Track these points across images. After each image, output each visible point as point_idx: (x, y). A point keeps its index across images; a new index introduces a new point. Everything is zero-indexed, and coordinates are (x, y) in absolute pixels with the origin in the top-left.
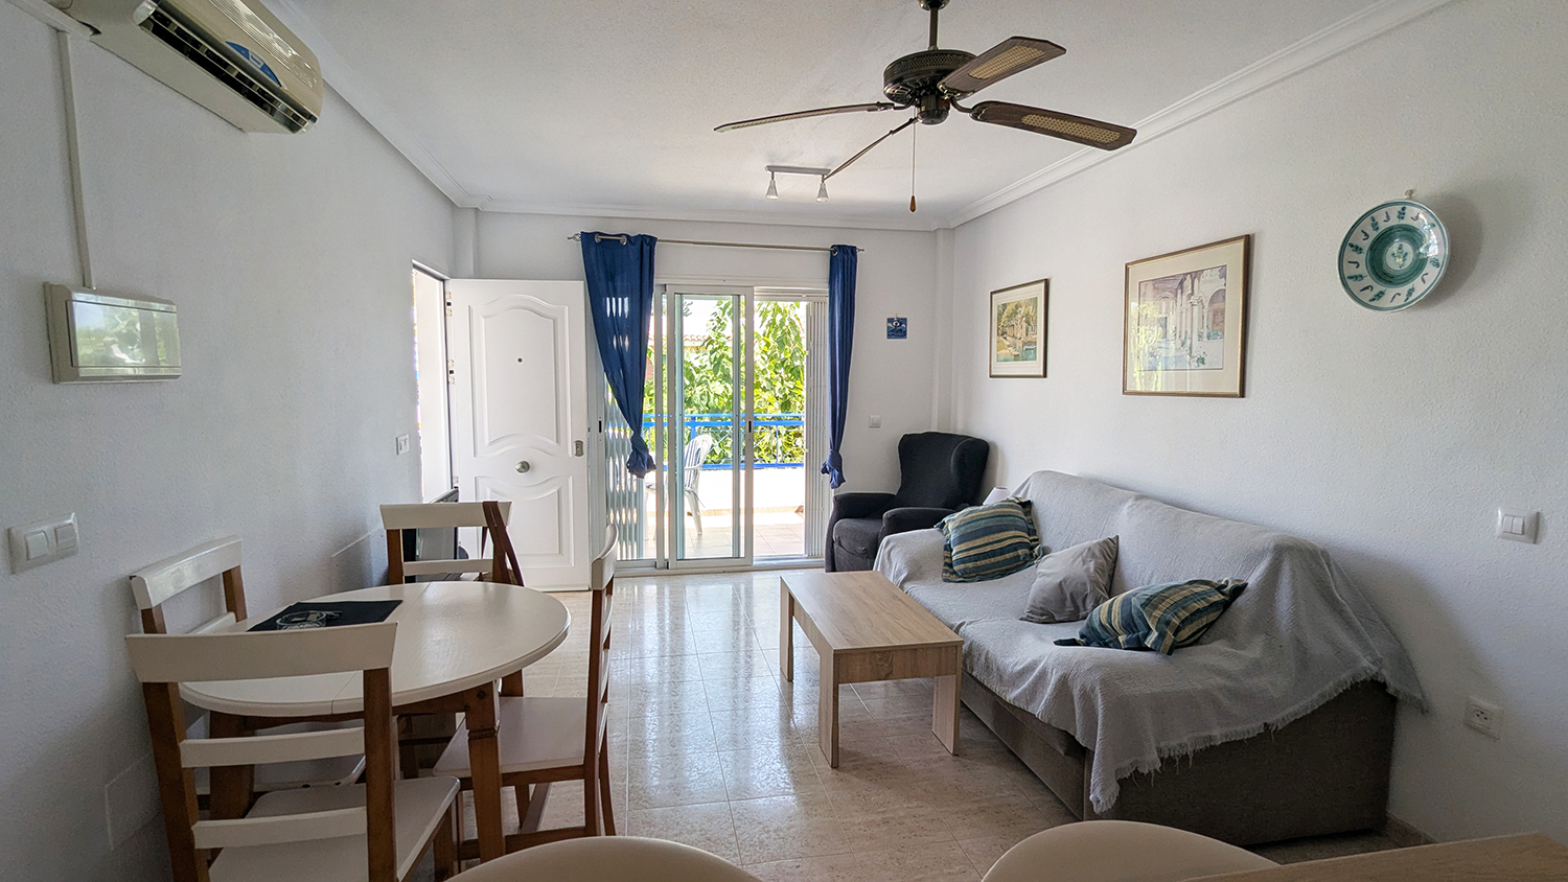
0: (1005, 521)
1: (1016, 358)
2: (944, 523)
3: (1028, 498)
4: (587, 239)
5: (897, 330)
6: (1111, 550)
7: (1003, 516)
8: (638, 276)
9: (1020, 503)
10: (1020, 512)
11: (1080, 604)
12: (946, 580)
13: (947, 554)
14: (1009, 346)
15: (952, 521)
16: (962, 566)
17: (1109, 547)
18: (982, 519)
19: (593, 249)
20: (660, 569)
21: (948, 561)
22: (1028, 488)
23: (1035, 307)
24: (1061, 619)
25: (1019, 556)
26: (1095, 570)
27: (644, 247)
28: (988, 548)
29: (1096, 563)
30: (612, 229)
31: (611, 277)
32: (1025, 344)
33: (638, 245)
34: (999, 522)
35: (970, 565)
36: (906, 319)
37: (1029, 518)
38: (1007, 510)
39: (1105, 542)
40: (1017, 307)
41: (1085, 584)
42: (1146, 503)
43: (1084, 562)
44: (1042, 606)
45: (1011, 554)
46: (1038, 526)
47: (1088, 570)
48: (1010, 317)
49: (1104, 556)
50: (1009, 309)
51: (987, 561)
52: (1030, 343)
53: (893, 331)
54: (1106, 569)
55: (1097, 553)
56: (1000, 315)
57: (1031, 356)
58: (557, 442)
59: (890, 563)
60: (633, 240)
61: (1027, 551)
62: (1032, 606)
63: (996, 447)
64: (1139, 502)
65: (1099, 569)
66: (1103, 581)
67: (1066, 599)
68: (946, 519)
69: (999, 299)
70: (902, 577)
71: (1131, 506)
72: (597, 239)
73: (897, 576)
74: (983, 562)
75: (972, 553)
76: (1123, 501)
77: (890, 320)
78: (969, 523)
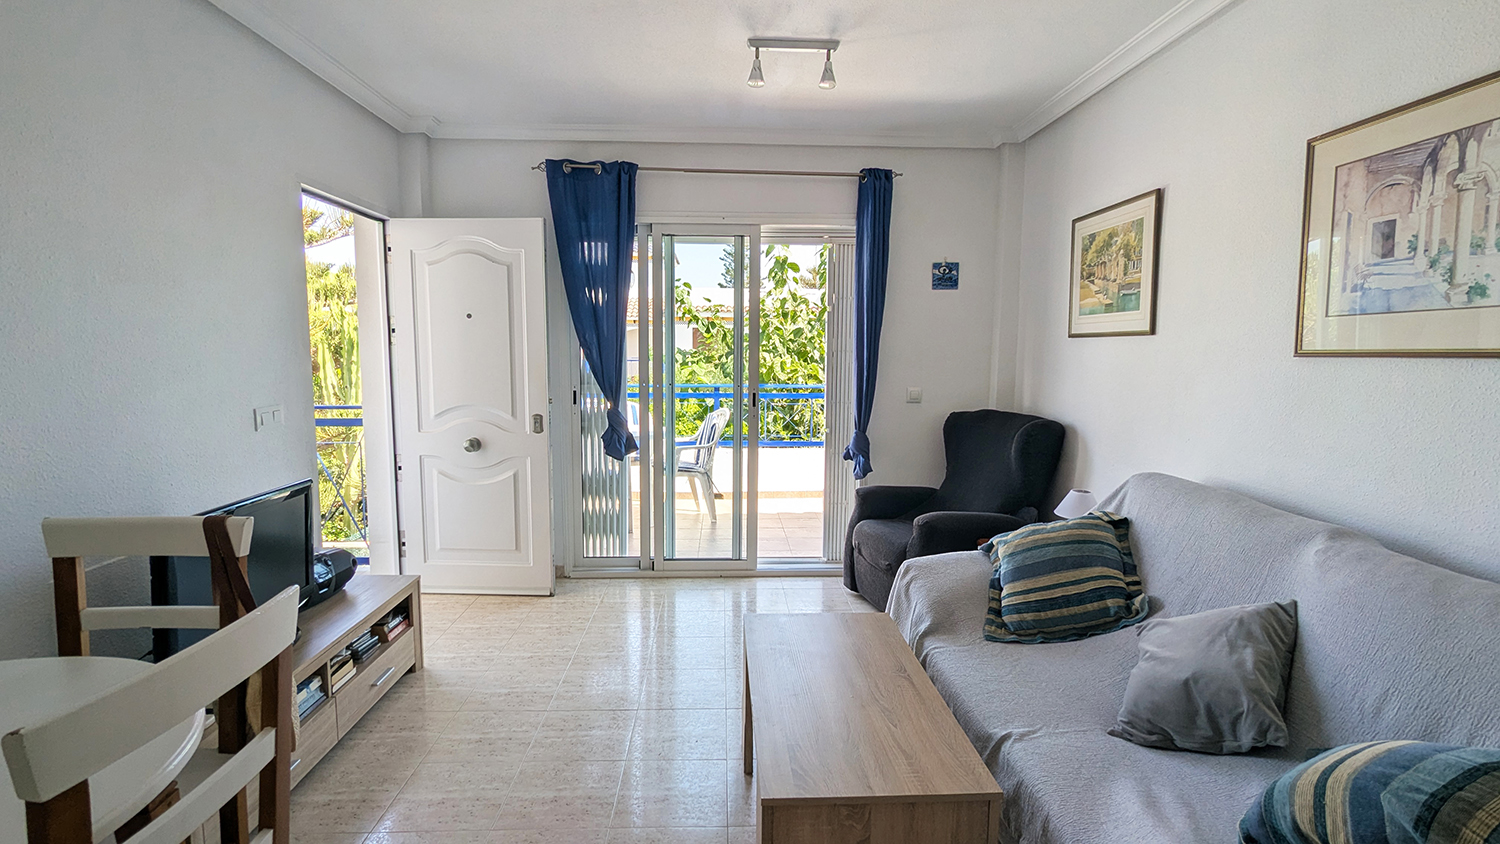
0: (1087, 550)
1: (1109, 308)
2: (992, 545)
3: (1124, 514)
4: (553, 167)
5: (946, 277)
6: (1283, 628)
7: (1084, 542)
8: (614, 213)
9: (1113, 523)
10: (1110, 536)
11: (1225, 725)
12: (990, 638)
13: (993, 593)
14: (1097, 292)
15: (1005, 544)
16: (1015, 617)
17: (1279, 621)
18: (1049, 545)
19: (561, 180)
20: (645, 569)
21: (994, 605)
22: (1123, 499)
23: (1140, 232)
24: (1187, 745)
25: (1108, 608)
26: (1256, 667)
27: (623, 175)
28: (1058, 593)
29: (1257, 653)
30: (585, 157)
31: (583, 215)
32: (1121, 287)
33: (614, 174)
34: (1080, 549)
35: (1029, 616)
36: (957, 264)
37: (1124, 545)
38: (1090, 532)
39: (1270, 611)
40: (1111, 236)
41: (1235, 693)
42: (1354, 547)
43: (1232, 647)
44: (1150, 716)
45: (1095, 604)
46: (1140, 559)
47: (1240, 665)
48: (1100, 252)
49: (1269, 637)
50: (1099, 242)
51: (1056, 613)
52: (1129, 286)
53: (939, 279)
54: (1277, 664)
55: (1257, 630)
56: (1085, 250)
57: (1131, 305)
58: (513, 415)
59: (909, 600)
60: (607, 167)
61: (1121, 602)
62: (1131, 713)
63: (1074, 431)
64: (1338, 545)
65: (1262, 664)
66: (1271, 690)
67: (1196, 713)
68: (995, 540)
69: (1085, 229)
70: (923, 628)
71: (1325, 551)
72: (567, 169)
73: (916, 624)
74: (1050, 614)
75: (1033, 597)
76: (1303, 538)
77: (936, 266)
78: (1029, 550)
